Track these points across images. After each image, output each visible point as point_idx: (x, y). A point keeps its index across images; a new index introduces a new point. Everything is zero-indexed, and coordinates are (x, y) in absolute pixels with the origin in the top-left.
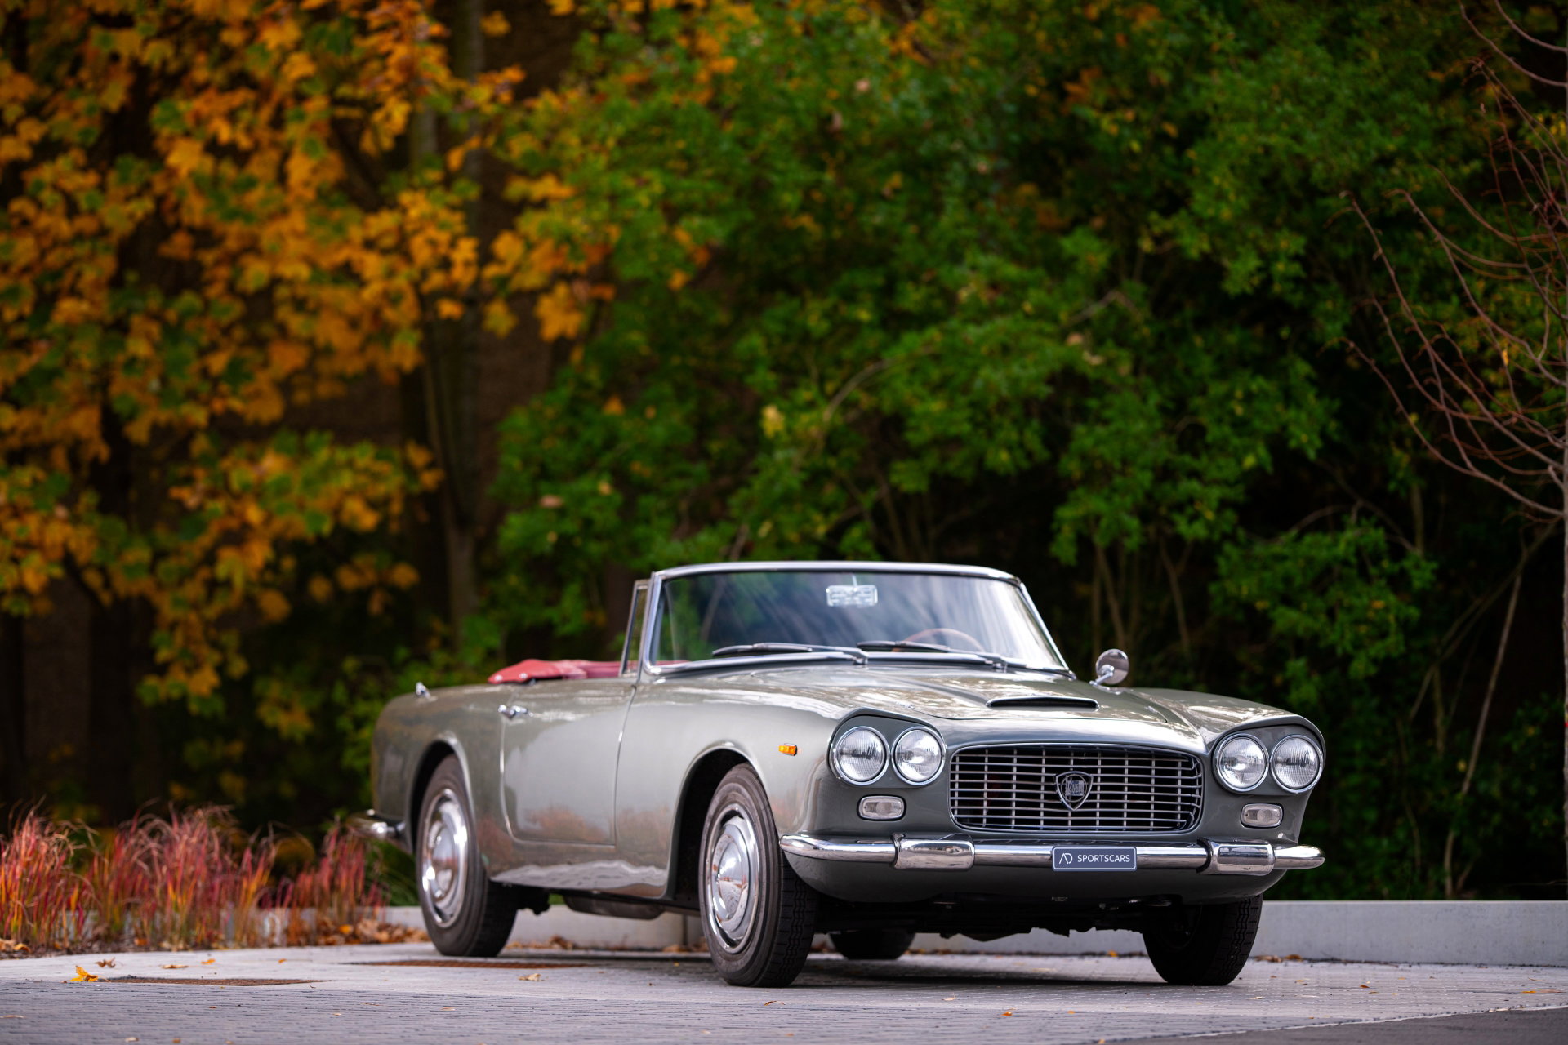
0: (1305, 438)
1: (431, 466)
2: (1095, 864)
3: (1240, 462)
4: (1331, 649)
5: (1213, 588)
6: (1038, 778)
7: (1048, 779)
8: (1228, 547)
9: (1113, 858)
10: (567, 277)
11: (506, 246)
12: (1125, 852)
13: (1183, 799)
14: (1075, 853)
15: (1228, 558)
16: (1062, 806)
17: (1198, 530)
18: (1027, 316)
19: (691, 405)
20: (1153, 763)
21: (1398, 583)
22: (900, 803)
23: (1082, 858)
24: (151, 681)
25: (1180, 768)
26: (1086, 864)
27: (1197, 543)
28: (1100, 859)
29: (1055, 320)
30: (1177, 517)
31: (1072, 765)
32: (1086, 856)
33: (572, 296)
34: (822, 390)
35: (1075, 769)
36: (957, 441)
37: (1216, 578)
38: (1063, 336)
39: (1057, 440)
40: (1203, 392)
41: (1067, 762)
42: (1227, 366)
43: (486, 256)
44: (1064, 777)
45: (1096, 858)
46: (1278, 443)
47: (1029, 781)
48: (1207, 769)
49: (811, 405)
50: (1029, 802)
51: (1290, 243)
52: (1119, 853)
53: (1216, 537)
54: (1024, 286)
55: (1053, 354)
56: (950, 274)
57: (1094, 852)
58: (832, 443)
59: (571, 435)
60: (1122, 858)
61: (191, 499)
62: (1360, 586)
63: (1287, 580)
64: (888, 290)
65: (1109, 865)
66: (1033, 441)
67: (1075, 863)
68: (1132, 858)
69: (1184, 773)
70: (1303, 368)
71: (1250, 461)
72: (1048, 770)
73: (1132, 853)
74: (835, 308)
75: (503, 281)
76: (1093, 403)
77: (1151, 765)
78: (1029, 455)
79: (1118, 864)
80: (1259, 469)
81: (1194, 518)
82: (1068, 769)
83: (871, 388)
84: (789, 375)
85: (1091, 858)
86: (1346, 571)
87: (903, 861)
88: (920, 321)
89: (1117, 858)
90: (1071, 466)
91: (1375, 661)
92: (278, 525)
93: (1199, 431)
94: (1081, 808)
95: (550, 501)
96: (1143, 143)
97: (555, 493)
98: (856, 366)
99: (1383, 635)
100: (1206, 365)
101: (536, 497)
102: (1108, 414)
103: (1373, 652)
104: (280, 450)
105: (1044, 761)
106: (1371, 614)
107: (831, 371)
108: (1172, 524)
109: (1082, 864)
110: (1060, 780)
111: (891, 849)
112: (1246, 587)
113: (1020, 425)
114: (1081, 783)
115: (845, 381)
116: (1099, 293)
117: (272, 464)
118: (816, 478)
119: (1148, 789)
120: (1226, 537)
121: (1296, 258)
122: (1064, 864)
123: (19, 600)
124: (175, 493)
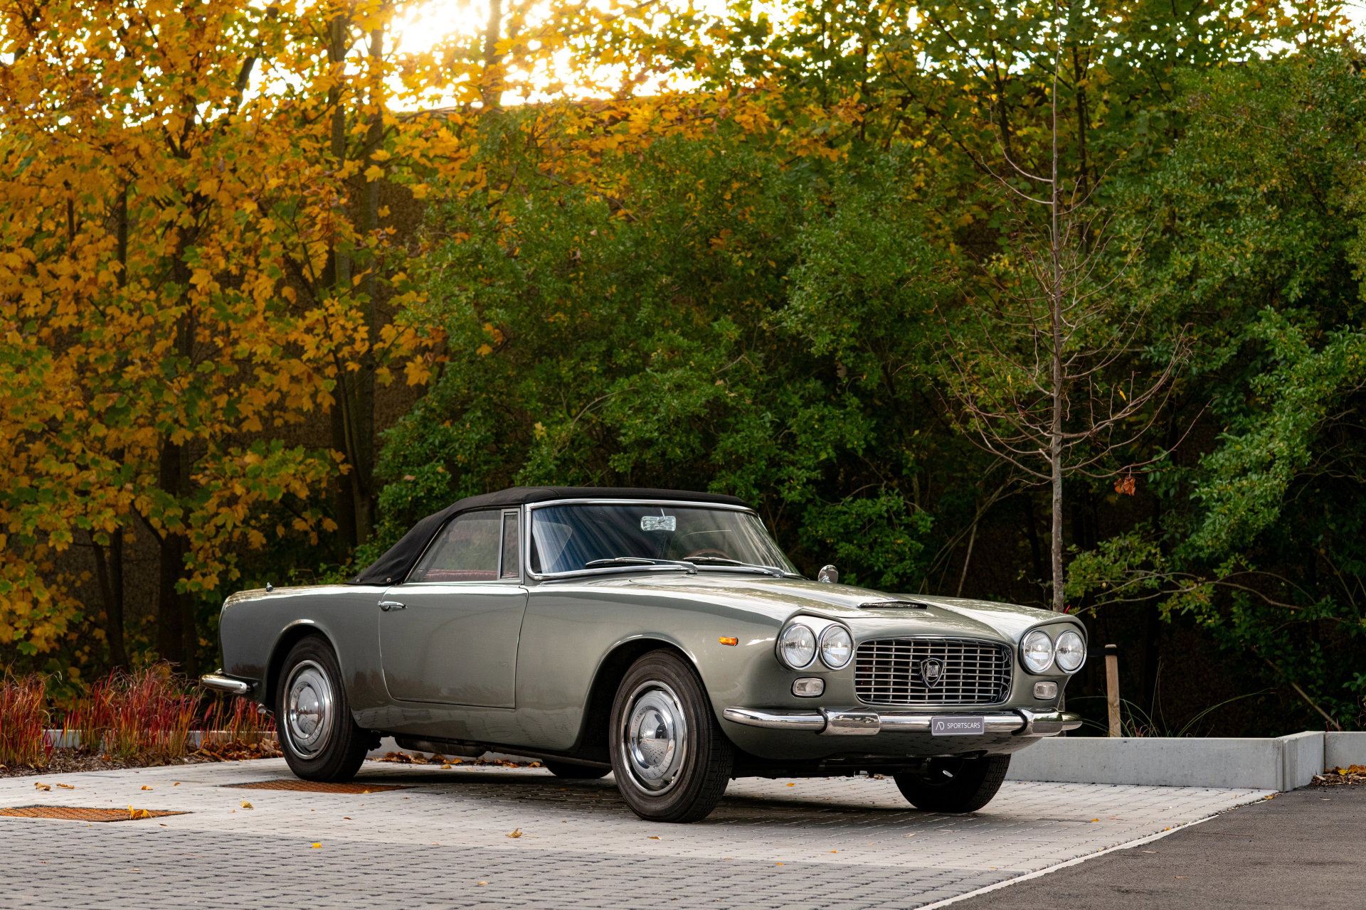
0: (856, 443)
1: (345, 461)
2: (958, 730)
3: (817, 456)
4: (871, 567)
5: (801, 530)
6: (907, 664)
7: (914, 664)
8: (810, 507)
9: (969, 725)
10: (423, 350)
11: (387, 331)
12: (977, 721)
14: (946, 722)
15: (810, 513)
16: (923, 685)
17: (794, 496)
18: (691, 368)
19: (491, 422)
21: (911, 529)
22: (821, 683)
23: (950, 726)
24: (183, 580)
25: (994, 655)
26: (953, 730)
27: (792, 503)
28: (961, 726)
29: (708, 371)
30: (781, 488)
31: (930, 654)
32: (953, 724)
33: (425, 361)
34: (569, 413)
35: (932, 656)
36: (649, 443)
37: (802, 525)
38: (713, 381)
39: (710, 442)
40: (795, 415)
41: (928, 651)
42: (808, 402)
43: (374, 336)
44: (925, 662)
45: (959, 726)
46: (839, 446)
47: (901, 666)
48: (1016, 655)
49: (562, 421)
50: (901, 682)
51: (848, 325)
52: (973, 721)
53: (804, 501)
54: (690, 350)
55: (709, 390)
56: (646, 345)
57: (958, 721)
58: (574, 443)
59: (422, 438)
60: (974, 725)
61: (203, 481)
62: (888, 531)
63: (846, 526)
64: (608, 355)
65: (967, 730)
66: (696, 443)
67: (946, 730)
68: (981, 725)
69: (997, 658)
70: (855, 401)
71: (823, 456)
72: (915, 657)
73: (981, 721)
74: (577, 364)
75: (386, 352)
76: (731, 420)
78: (693, 451)
79: (972, 730)
80: (829, 459)
81: (791, 489)
82: (928, 657)
83: (598, 411)
84: (550, 404)
85: (956, 726)
86: (880, 521)
87: (831, 729)
88: (628, 371)
89: (972, 725)
90: (717, 457)
91: (897, 575)
92: (255, 494)
93: (792, 437)
94: (936, 686)
95: (408, 477)
96: (756, 271)
97: (411, 473)
98: (590, 399)
99: (902, 560)
100: (796, 400)
101: (400, 475)
102: (739, 426)
103: (895, 569)
104: (255, 451)
105: (912, 651)
106: (895, 547)
107: (575, 402)
108: (778, 493)
109: (950, 730)
110: (923, 665)
111: (820, 719)
112: (821, 530)
113: (688, 432)
114: (936, 667)
115: (582, 408)
116: (732, 355)
117: (250, 459)
118: (564, 463)
119: (975, 672)
120: (809, 501)
121: (853, 335)
122: (939, 731)
123: (102, 537)
124: (193, 477)
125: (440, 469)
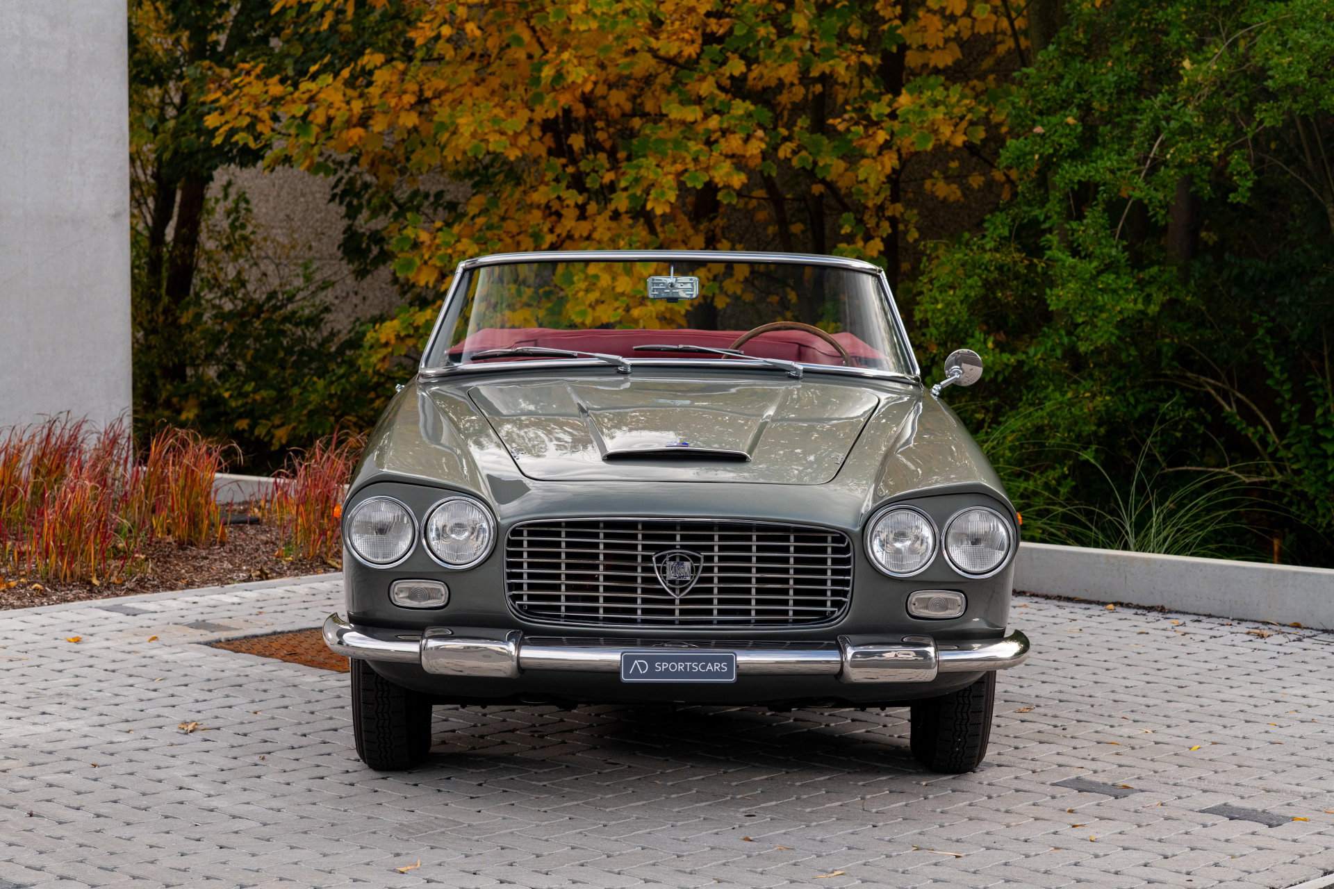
2: (678, 674)
9: (704, 667)
12: (721, 660)
13: (834, 582)
14: (652, 660)
16: (663, 592)
20: (792, 538)
22: (443, 589)
23: (661, 667)
25: (829, 545)
26: (666, 673)
28: (685, 667)
31: (678, 542)
32: (665, 665)
35: (683, 547)
41: (673, 538)
44: (664, 557)
45: (680, 667)
47: (621, 561)
48: (857, 545)
52: (713, 660)
57: (678, 659)
60: (716, 667)
65: (699, 674)
67: (652, 672)
68: (730, 666)
69: (835, 550)
72: (645, 547)
73: (729, 660)
77: (788, 540)
79: (710, 674)
82: (673, 547)
85: (673, 667)
87: (429, 665)
89: (710, 667)
94: (689, 593)
105: (640, 536)
109: (661, 675)
110: (659, 560)
111: (414, 648)
114: (687, 565)
119: (786, 571)
123: (729, 194)
124: (831, 121)
125: (1070, 120)
